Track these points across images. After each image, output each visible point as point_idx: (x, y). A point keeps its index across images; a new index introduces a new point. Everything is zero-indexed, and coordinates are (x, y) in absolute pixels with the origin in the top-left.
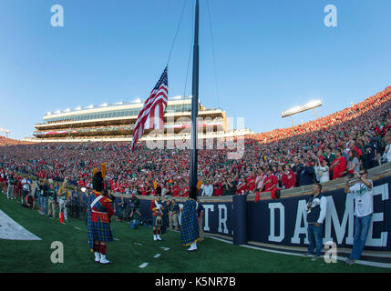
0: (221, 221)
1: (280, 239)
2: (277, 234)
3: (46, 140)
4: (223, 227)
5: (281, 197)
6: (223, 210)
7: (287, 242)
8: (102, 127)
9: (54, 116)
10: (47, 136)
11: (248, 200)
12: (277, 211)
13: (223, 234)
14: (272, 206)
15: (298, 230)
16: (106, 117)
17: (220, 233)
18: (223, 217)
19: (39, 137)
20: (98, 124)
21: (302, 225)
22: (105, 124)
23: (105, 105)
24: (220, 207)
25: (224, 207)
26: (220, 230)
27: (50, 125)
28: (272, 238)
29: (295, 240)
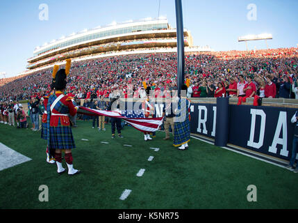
0: (200, 121)
1: (259, 145)
2: (256, 140)
3: (38, 69)
4: (202, 128)
5: (263, 105)
6: (203, 111)
7: (264, 149)
8: (84, 49)
9: (42, 49)
10: (38, 66)
11: (230, 103)
12: (258, 118)
13: (202, 134)
14: (254, 112)
15: (276, 140)
16: (87, 40)
17: (198, 133)
18: (203, 118)
19: (32, 68)
20: (81, 47)
21: (281, 136)
22: (87, 45)
23: (86, 30)
24: (200, 108)
25: (204, 108)
26: (199, 130)
27: (40, 56)
28: (251, 143)
29: (273, 149)
